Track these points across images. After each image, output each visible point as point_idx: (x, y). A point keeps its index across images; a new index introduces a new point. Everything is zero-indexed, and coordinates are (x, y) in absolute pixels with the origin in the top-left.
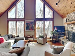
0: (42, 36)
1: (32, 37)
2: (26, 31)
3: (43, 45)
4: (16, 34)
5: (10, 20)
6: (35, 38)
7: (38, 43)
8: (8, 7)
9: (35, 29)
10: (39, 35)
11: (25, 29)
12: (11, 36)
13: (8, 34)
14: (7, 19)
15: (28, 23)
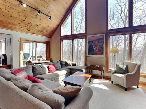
0: (124, 69)
1: (100, 69)
2: (87, 55)
3: (126, 89)
4: (72, 61)
5: (64, 38)
6: (107, 71)
7: (112, 82)
8: (61, 19)
9: (107, 53)
10: (117, 65)
11: (86, 53)
12: (65, 64)
13: (61, 60)
14: (61, 36)
15: (92, 42)
